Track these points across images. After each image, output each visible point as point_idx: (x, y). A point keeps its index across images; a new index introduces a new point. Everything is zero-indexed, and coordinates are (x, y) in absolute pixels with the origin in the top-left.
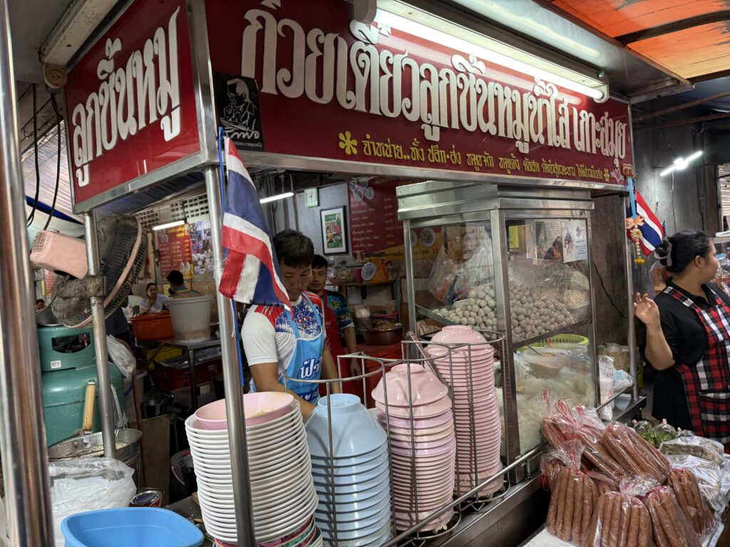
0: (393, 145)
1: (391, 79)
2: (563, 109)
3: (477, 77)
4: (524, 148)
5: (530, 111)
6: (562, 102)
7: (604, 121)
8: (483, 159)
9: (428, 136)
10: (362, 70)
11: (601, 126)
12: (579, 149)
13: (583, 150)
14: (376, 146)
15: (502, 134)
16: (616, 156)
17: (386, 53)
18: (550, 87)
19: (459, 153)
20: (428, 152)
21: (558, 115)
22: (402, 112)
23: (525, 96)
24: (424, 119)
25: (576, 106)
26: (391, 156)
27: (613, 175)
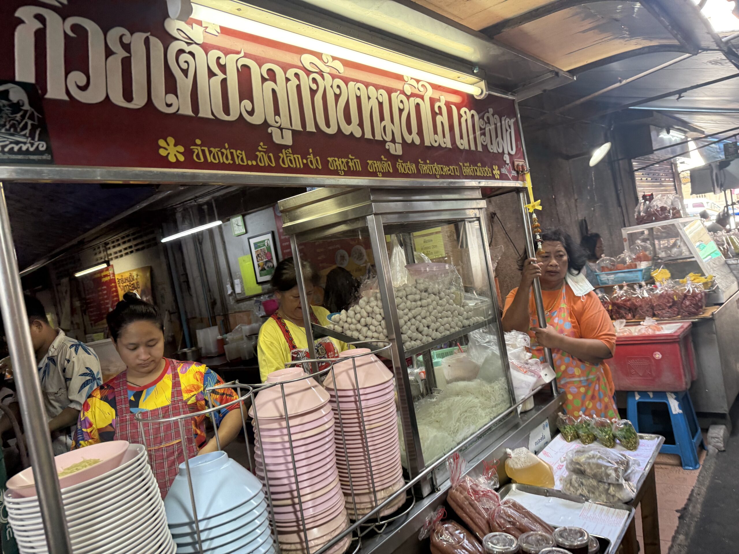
0: (234, 151)
1: (224, 82)
2: (440, 108)
3: (334, 77)
4: (396, 150)
5: (401, 111)
6: (439, 100)
7: (488, 118)
8: (347, 163)
9: (277, 139)
10: (185, 72)
11: (486, 123)
12: (462, 147)
13: (467, 148)
14: (210, 152)
15: (368, 135)
16: (506, 152)
17: (214, 54)
18: (423, 86)
19: (318, 158)
20: (280, 157)
21: (434, 114)
22: (241, 114)
23: (394, 95)
24: (271, 121)
25: (455, 104)
26: (231, 162)
27: (504, 171)
